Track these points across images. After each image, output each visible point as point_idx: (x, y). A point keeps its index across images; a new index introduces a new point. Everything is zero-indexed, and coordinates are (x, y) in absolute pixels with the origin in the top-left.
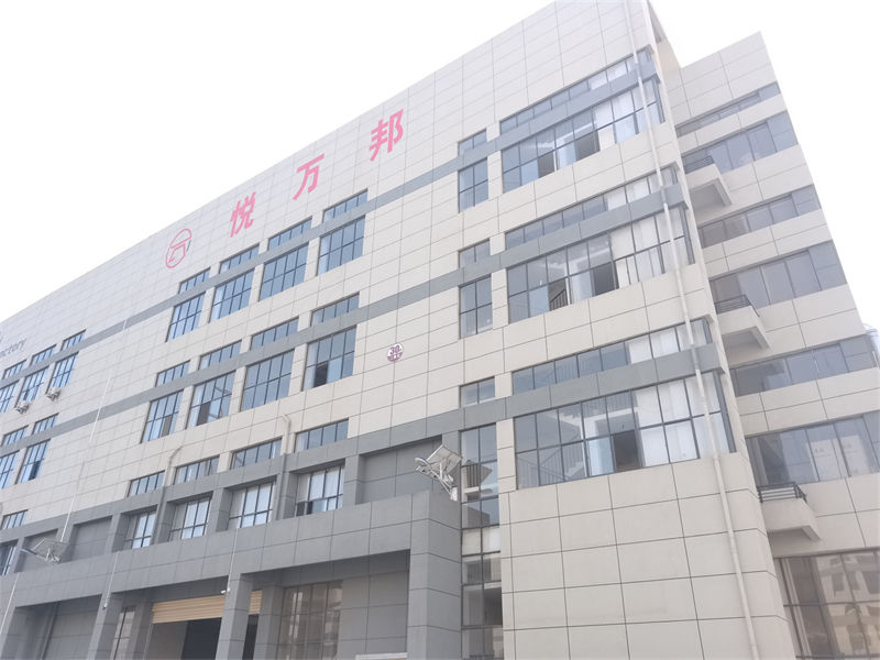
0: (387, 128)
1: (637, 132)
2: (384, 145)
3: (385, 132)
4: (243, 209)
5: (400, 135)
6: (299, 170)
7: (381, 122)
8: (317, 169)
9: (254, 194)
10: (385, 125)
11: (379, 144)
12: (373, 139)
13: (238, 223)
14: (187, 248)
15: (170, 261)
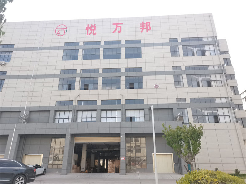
0: (146, 25)
1: (215, 55)
2: (145, 30)
3: (145, 26)
4: (90, 28)
5: (150, 29)
6: (113, 24)
7: (143, 22)
8: (120, 27)
9: (95, 25)
10: (145, 24)
11: (143, 29)
12: (141, 26)
13: (90, 32)
14: (65, 32)
15: (58, 33)
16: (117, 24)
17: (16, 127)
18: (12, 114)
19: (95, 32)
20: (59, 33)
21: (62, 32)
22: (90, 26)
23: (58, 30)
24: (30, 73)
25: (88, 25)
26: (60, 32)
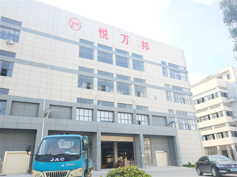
2: (145, 48)
3: (145, 45)
4: (103, 31)
5: (148, 49)
6: (122, 35)
7: (143, 41)
8: (127, 39)
9: (106, 30)
10: (145, 43)
11: (144, 47)
12: (142, 44)
13: (102, 35)
14: (80, 27)
15: (72, 26)
16: (124, 36)
17: (45, 122)
18: (27, 105)
19: (107, 37)
20: (74, 27)
21: (76, 27)
22: (102, 29)
23: (72, 23)
24: (45, 62)
25: (101, 28)
26: (74, 25)
